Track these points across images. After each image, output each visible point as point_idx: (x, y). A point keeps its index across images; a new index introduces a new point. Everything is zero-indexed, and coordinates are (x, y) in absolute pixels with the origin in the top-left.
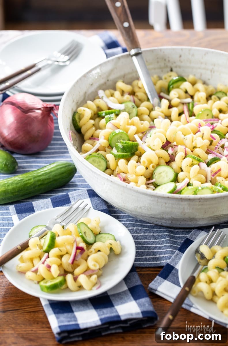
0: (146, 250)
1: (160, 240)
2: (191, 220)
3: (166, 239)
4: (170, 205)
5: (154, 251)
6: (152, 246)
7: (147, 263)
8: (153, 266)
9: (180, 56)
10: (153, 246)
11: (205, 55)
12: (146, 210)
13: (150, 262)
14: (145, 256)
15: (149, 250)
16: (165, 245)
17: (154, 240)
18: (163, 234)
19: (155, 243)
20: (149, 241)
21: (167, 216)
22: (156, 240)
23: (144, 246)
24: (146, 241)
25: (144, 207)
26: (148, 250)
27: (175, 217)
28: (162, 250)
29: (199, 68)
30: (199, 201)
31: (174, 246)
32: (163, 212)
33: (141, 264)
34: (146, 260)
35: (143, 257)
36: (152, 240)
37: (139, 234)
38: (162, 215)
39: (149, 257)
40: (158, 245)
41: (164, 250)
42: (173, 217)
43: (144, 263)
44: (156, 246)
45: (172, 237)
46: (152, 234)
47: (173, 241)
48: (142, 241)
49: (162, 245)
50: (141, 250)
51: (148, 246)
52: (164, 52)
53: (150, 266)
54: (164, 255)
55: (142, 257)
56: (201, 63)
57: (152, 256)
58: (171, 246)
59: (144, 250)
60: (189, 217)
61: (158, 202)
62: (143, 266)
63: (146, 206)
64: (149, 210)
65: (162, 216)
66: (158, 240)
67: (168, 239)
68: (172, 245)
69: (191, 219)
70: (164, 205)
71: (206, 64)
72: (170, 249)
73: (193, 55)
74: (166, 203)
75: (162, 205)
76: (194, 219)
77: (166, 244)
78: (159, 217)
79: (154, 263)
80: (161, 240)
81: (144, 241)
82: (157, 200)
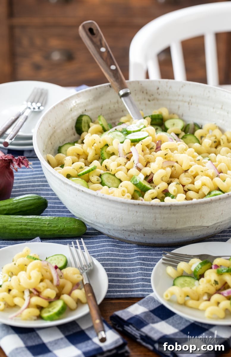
0: (117, 284)
1: (131, 273)
2: (163, 232)
3: (138, 272)
4: (141, 213)
5: (125, 285)
6: (123, 278)
7: (117, 294)
8: (123, 297)
9: (158, 89)
10: (125, 279)
11: (182, 87)
12: (117, 221)
13: (120, 293)
14: (116, 288)
15: (120, 284)
16: (136, 278)
17: (125, 273)
18: (135, 267)
19: (126, 276)
20: (120, 273)
21: (138, 227)
22: (128, 273)
23: (115, 279)
24: (117, 273)
25: (115, 218)
26: (118, 284)
27: (147, 229)
28: (133, 284)
29: (177, 100)
30: (170, 208)
31: (146, 279)
32: (134, 223)
33: (111, 295)
34: (117, 291)
35: (114, 289)
36: (124, 273)
37: (110, 267)
38: (134, 226)
39: (119, 289)
40: (130, 279)
41: (136, 284)
42: (145, 228)
43: (114, 294)
44: (127, 279)
45: (144, 269)
46: (123, 267)
47: (145, 273)
48: (113, 273)
49: (134, 278)
50: (112, 284)
51: (119, 279)
52: (141, 84)
53: (120, 297)
54: (135, 289)
55: (112, 289)
56: (179, 95)
57: (123, 289)
58: (143, 279)
59: (115, 284)
60: (161, 228)
61: (129, 211)
62: (113, 297)
63: (118, 216)
64: (120, 221)
65: (134, 228)
66: (129, 273)
67: (139, 272)
68: (144, 277)
69: (163, 230)
70: (135, 214)
71: (183, 96)
72: (141, 282)
73: (171, 87)
74: (137, 212)
75: (133, 214)
76: (166, 230)
77: (138, 277)
78: (130, 229)
79: (125, 295)
80: (133, 273)
81: (115, 273)
82: (128, 209)
